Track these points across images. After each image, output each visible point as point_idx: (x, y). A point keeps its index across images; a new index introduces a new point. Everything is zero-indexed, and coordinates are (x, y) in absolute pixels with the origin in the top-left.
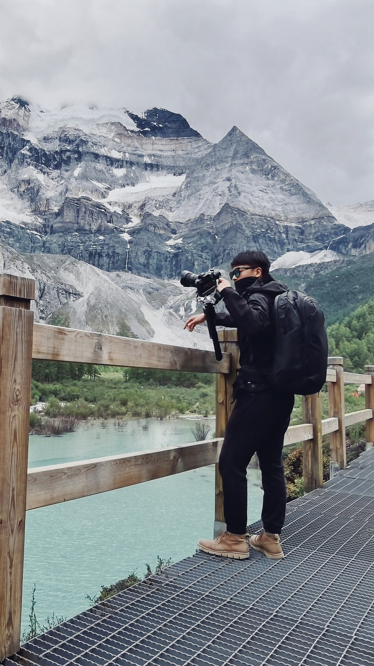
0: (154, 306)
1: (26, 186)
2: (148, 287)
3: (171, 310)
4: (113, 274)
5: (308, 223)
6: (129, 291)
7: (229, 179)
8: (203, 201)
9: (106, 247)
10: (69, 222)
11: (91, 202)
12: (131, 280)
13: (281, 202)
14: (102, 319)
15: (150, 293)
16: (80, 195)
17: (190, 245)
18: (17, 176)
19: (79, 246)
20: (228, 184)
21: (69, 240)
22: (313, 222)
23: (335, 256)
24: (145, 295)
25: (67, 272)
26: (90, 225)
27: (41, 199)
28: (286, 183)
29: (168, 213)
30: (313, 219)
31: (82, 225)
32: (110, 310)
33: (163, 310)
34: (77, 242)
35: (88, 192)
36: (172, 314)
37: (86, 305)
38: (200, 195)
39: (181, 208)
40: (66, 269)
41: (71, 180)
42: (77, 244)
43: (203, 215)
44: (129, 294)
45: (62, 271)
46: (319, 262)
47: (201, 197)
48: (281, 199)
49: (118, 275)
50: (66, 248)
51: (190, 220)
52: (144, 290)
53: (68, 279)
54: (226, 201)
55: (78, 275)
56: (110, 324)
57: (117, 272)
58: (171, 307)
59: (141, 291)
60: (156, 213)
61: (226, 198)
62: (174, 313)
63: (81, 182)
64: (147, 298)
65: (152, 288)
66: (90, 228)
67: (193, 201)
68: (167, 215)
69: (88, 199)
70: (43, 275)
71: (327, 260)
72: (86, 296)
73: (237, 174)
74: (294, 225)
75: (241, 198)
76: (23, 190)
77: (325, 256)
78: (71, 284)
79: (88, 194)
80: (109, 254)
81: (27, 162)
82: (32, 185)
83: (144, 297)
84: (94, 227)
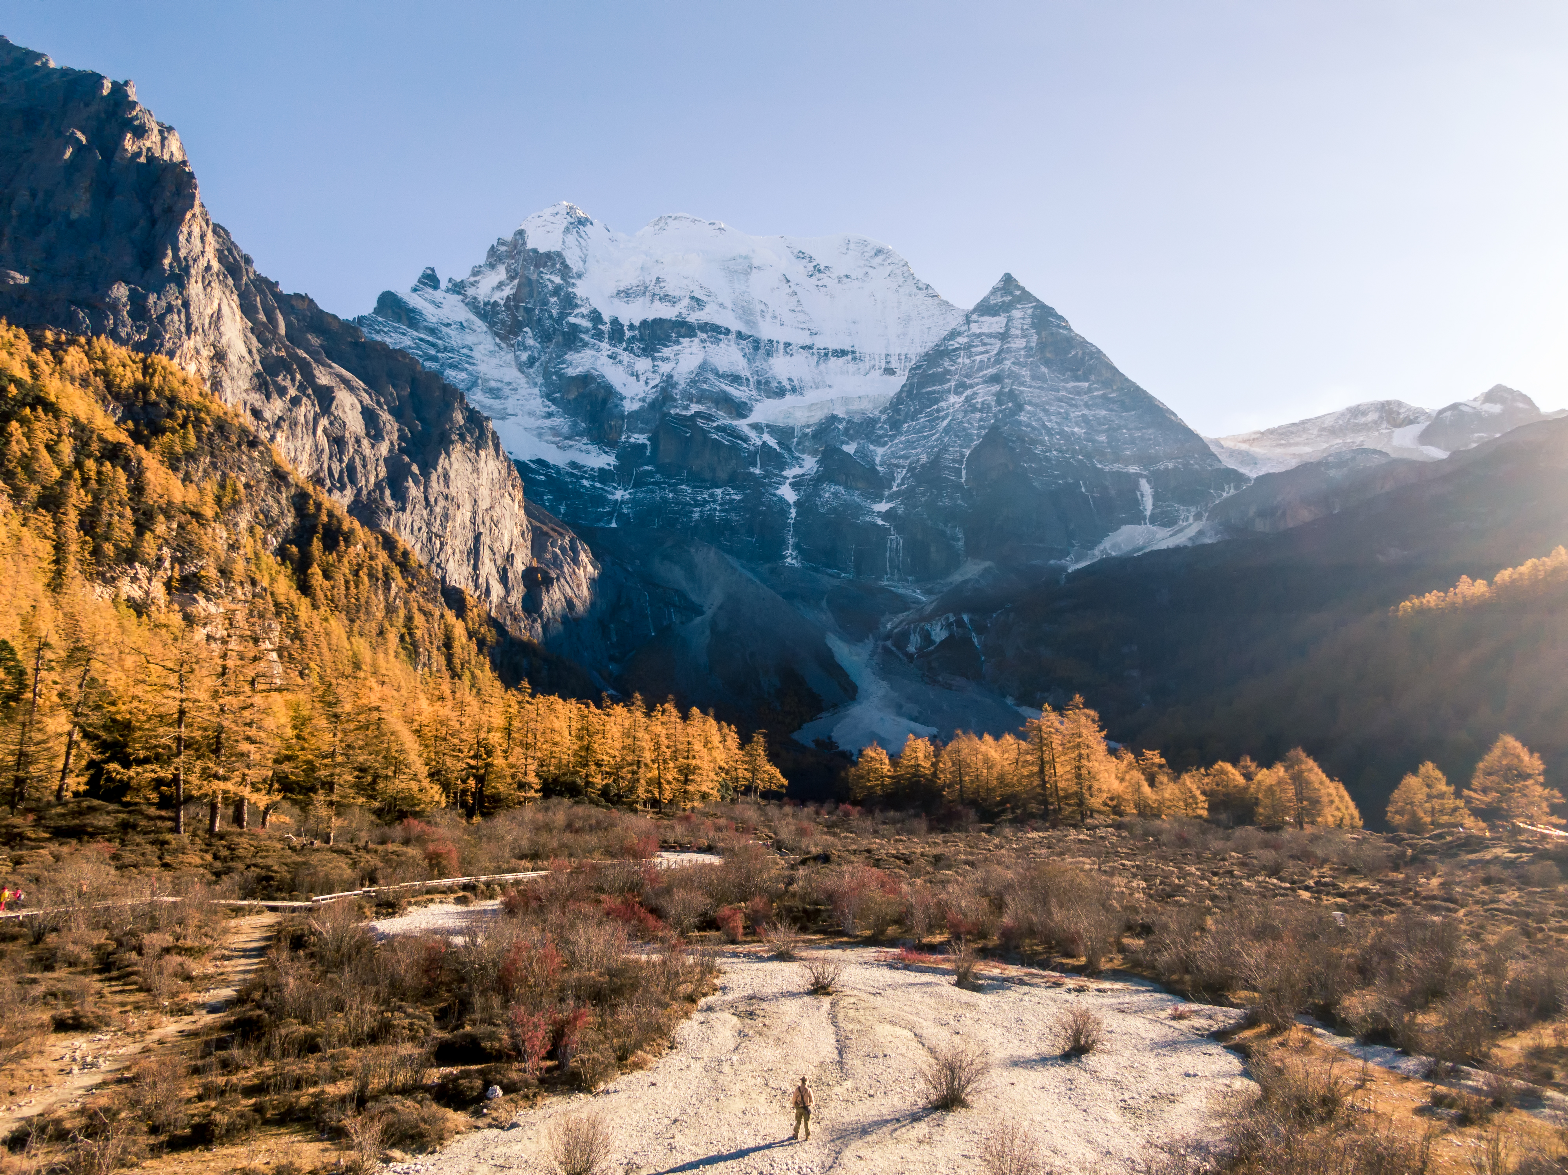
0: (851, 635)
1: (580, 390)
2: (838, 595)
3: (889, 643)
5: (1161, 467)
6: (799, 603)
7: (996, 379)
8: (945, 423)
10: (670, 463)
11: (714, 424)
12: (801, 580)
13: (1104, 424)
14: (745, 661)
15: (842, 607)
16: (695, 408)
18: (562, 369)
20: (996, 388)
22: (1171, 465)
23: (1222, 533)
24: (833, 612)
25: (667, 562)
27: (611, 415)
28: (1115, 388)
29: (871, 447)
30: (1170, 458)
31: (697, 468)
32: (760, 643)
33: (870, 643)
35: (710, 403)
36: (891, 652)
37: (708, 632)
38: (938, 411)
39: (899, 437)
41: (675, 378)
43: (945, 450)
44: (799, 608)
45: (656, 560)
46: (1191, 543)
47: (941, 414)
48: (1105, 418)
49: (774, 571)
51: (919, 460)
52: (829, 601)
53: (670, 575)
54: (991, 422)
55: (690, 568)
56: (760, 671)
57: (772, 565)
58: (888, 637)
59: (824, 604)
60: (850, 448)
61: (991, 415)
62: (894, 649)
63: (695, 383)
64: (835, 617)
65: (846, 598)
67: (924, 421)
68: (871, 451)
69: (709, 418)
72: (709, 613)
73: (1015, 369)
74: (1132, 470)
76: (573, 396)
77: (1200, 533)
78: (676, 586)
79: (709, 407)
81: (582, 340)
82: (593, 386)
83: (831, 616)
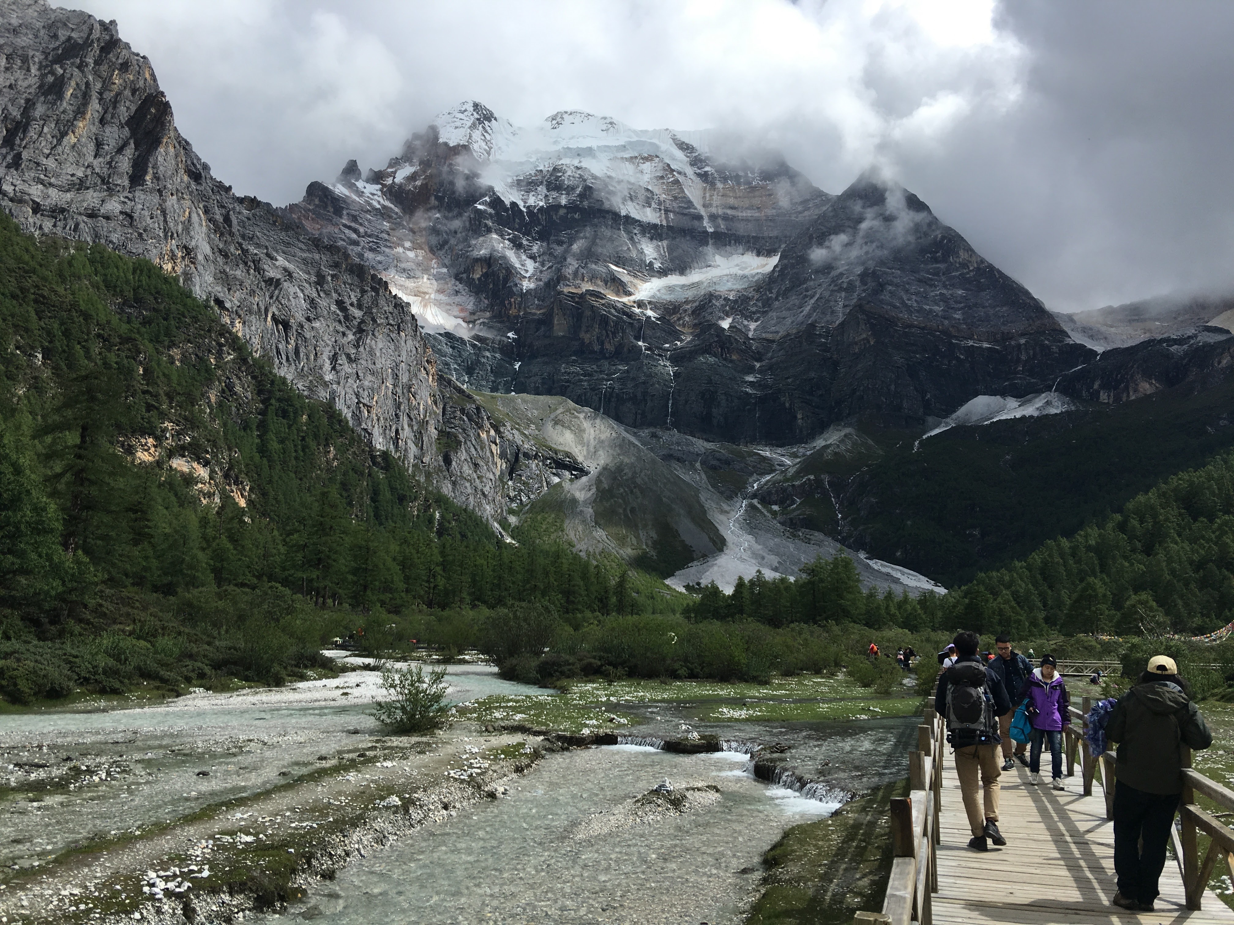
0: (722, 493)
1: (484, 271)
2: (710, 457)
3: (755, 502)
4: (645, 433)
5: (1013, 343)
6: (675, 465)
7: (860, 261)
8: (812, 301)
9: (630, 384)
10: (563, 336)
11: (603, 302)
12: (678, 444)
13: (960, 303)
14: (626, 516)
15: (714, 468)
17: (790, 380)
18: (467, 252)
19: (581, 380)
20: (860, 269)
21: (563, 371)
22: (1023, 341)
23: (1068, 404)
24: (706, 473)
25: (559, 427)
26: (602, 344)
27: (511, 294)
28: (971, 268)
29: (746, 323)
30: (1023, 335)
31: (587, 341)
32: (639, 500)
33: (739, 501)
34: (578, 374)
35: (599, 282)
36: (757, 509)
37: (594, 490)
38: (807, 290)
39: (770, 314)
40: (556, 423)
41: (569, 260)
42: (577, 378)
43: (813, 326)
44: (675, 469)
45: (549, 426)
46: (1036, 414)
47: (809, 293)
48: (961, 296)
49: (654, 435)
50: (556, 385)
51: (788, 335)
52: (702, 463)
53: (561, 440)
54: (855, 300)
55: (579, 432)
56: (640, 525)
57: (652, 430)
59: (698, 465)
60: (725, 324)
61: (855, 294)
62: (759, 506)
63: (586, 264)
64: (708, 477)
65: (718, 460)
66: (602, 349)
67: (794, 300)
68: (745, 326)
69: (599, 295)
70: (515, 431)
71: (1053, 411)
72: (593, 474)
74: (986, 345)
75: (885, 296)
76: (478, 276)
77: (1048, 403)
78: (567, 449)
79: (598, 286)
80: (636, 396)
81: (486, 225)
82: (496, 266)
83: (704, 476)
84: (609, 347)
